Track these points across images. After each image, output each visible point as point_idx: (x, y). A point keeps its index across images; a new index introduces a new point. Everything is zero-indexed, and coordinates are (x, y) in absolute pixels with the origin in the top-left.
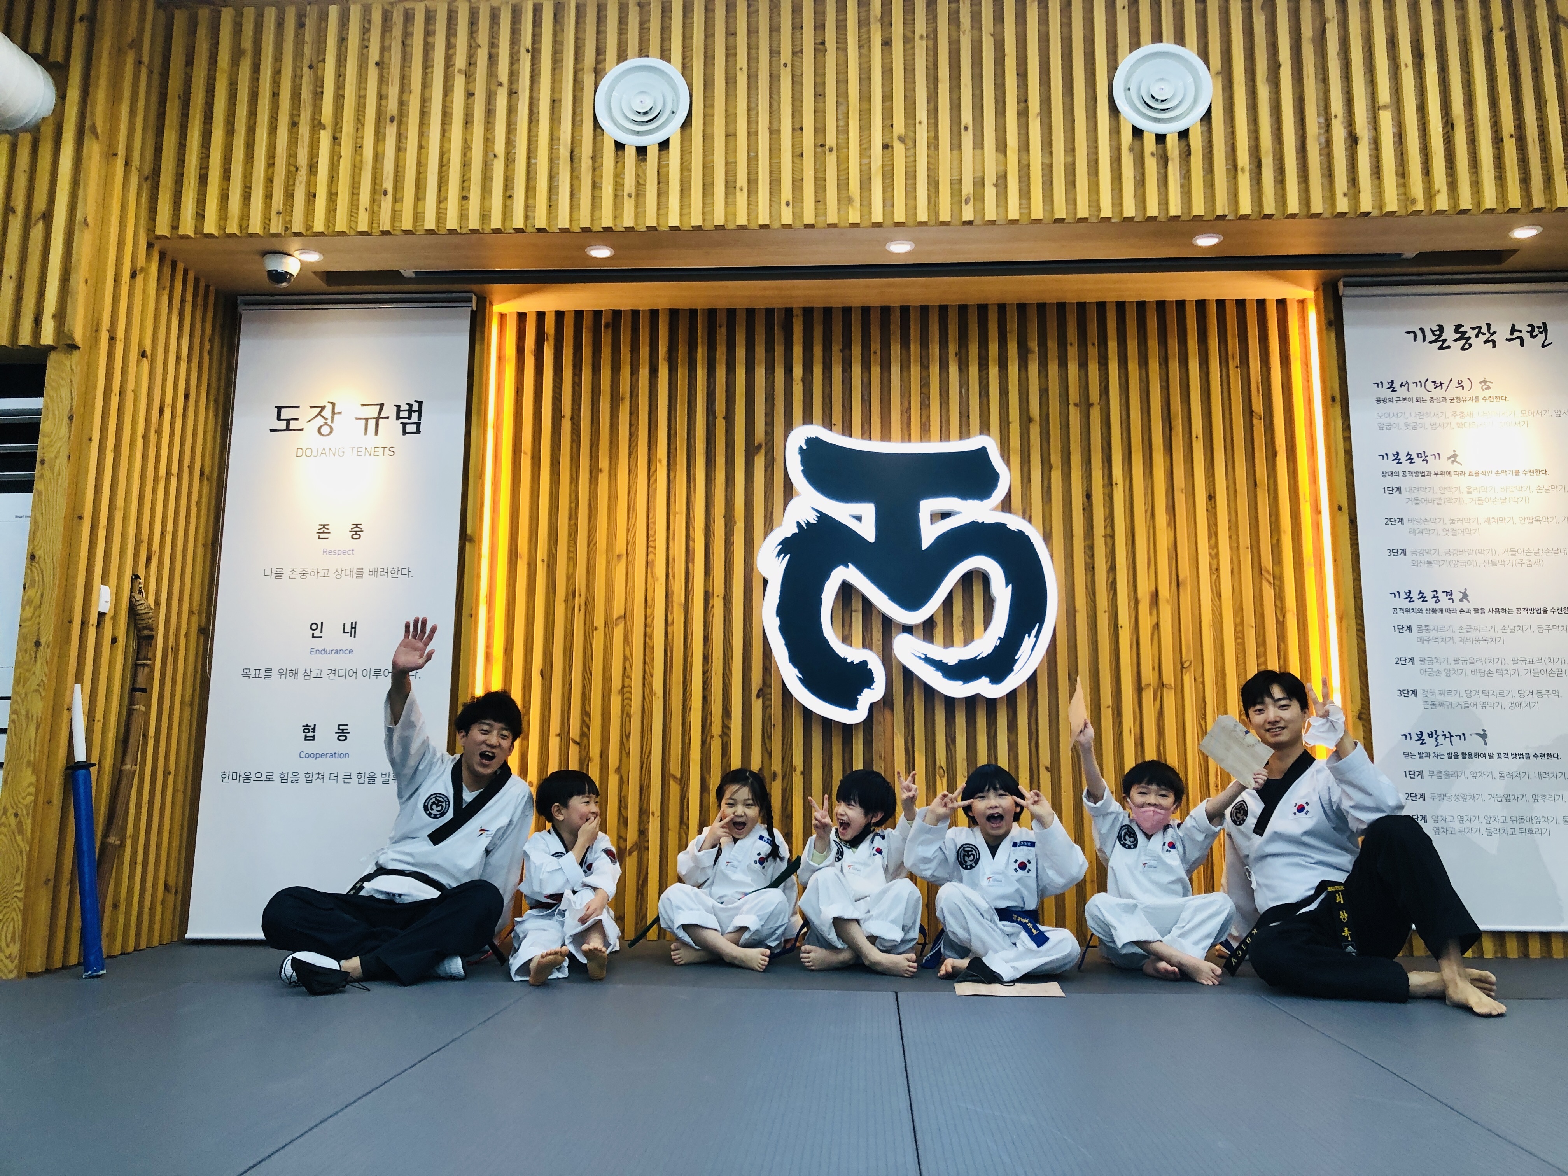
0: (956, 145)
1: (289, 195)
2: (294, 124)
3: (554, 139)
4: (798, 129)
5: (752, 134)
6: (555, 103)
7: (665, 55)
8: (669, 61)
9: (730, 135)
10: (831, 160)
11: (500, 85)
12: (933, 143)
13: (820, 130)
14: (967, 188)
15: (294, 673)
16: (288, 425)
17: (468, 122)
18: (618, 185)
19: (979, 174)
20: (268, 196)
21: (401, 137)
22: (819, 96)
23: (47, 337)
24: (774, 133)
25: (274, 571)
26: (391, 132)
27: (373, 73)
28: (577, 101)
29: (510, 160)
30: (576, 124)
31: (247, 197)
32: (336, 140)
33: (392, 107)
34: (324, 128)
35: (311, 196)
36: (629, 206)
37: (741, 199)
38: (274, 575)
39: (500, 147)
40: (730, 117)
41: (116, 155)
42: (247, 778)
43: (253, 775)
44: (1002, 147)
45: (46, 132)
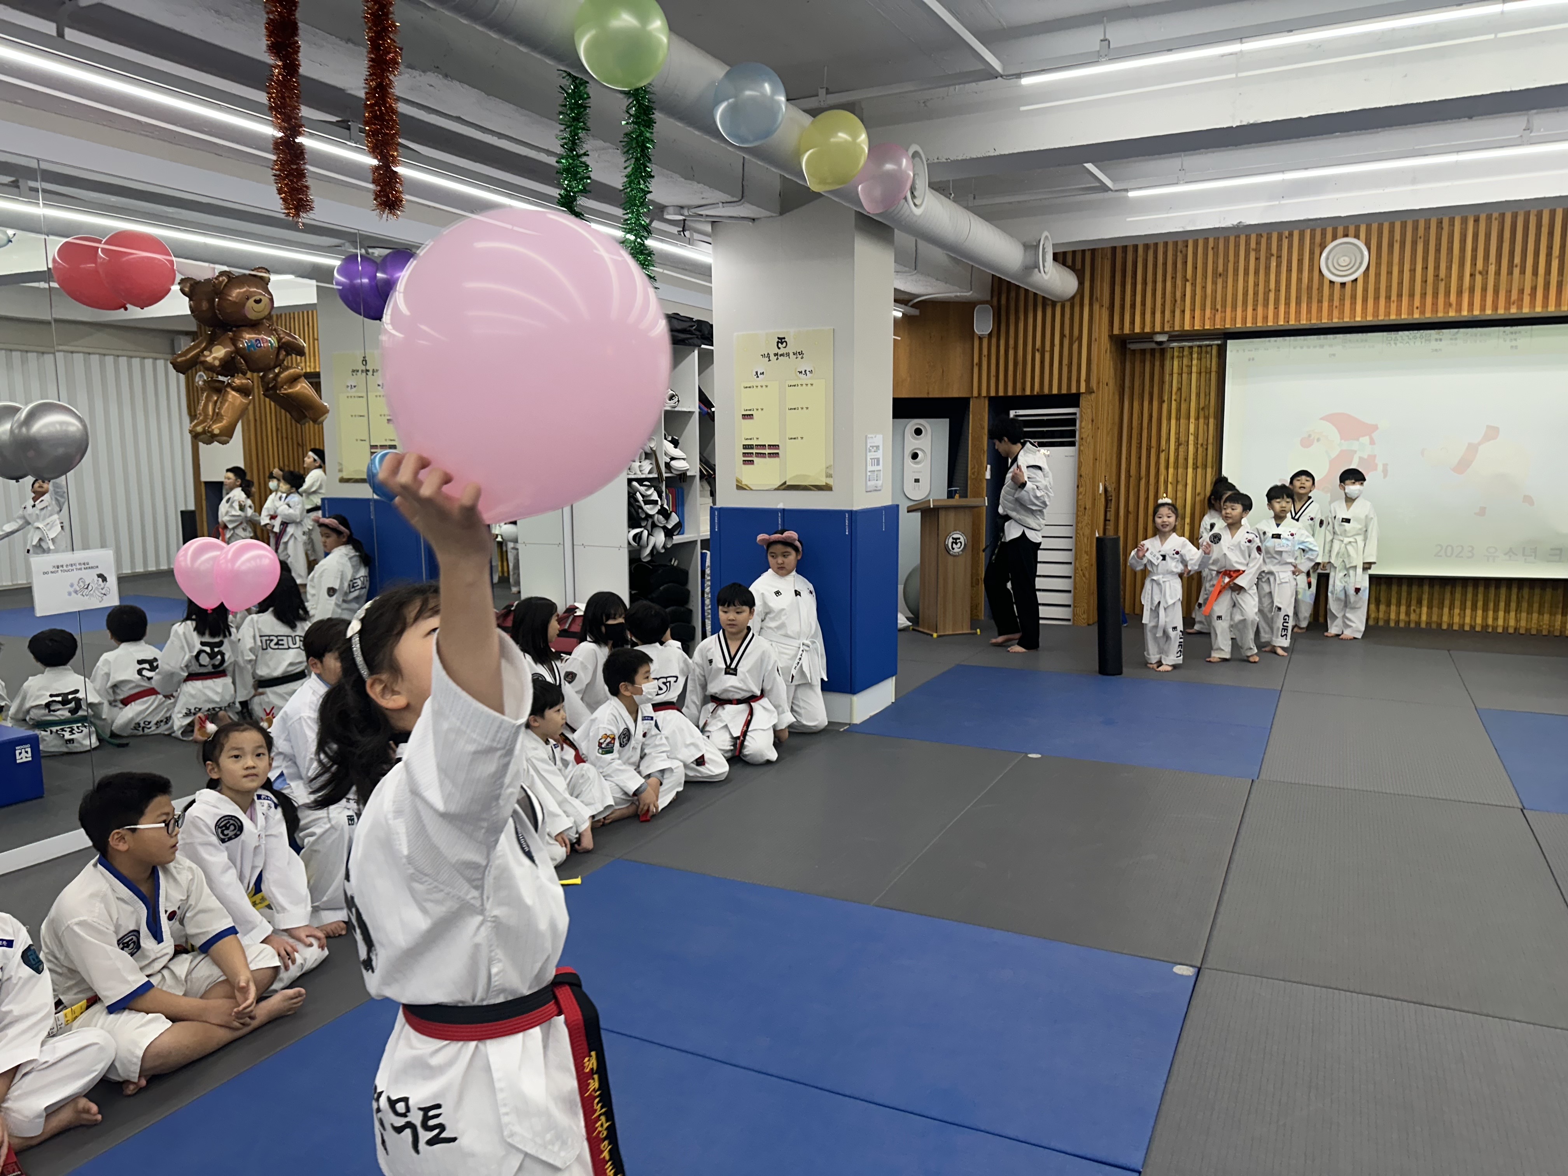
0: (1510, 273)
1: (1173, 312)
2: (1174, 278)
3: (1299, 280)
4: (1425, 268)
5: (1401, 272)
6: (1300, 261)
7: (1357, 236)
8: (1359, 239)
9: (1390, 273)
10: (1442, 286)
11: (1273, 255)
12: (1498, 273)
13: (1437, 267)
14: (1514, 296)
17: (1257, 272)
18: (1331, 300)
19: (1521, 287)
20: (1163, 312)
21: (1225, 282)
22: (1438, 250)
23: (1083, 389)
24: (1413, 271)
26: (1220, 281)
27: (1210, 253)
28: (1311, 259)
29: (1278, 290)
30: (1311, 270)
31: (1153, 313)
32: (1194, 285)
33: (1220, 269)
34: (1187, 280)
35: (1183, 311)
36: (1336, 313)
37: (1394, 306)
39: (1272, 286)
40: (1390, 264)
44: (1535, 273)
45: (1077, 300)
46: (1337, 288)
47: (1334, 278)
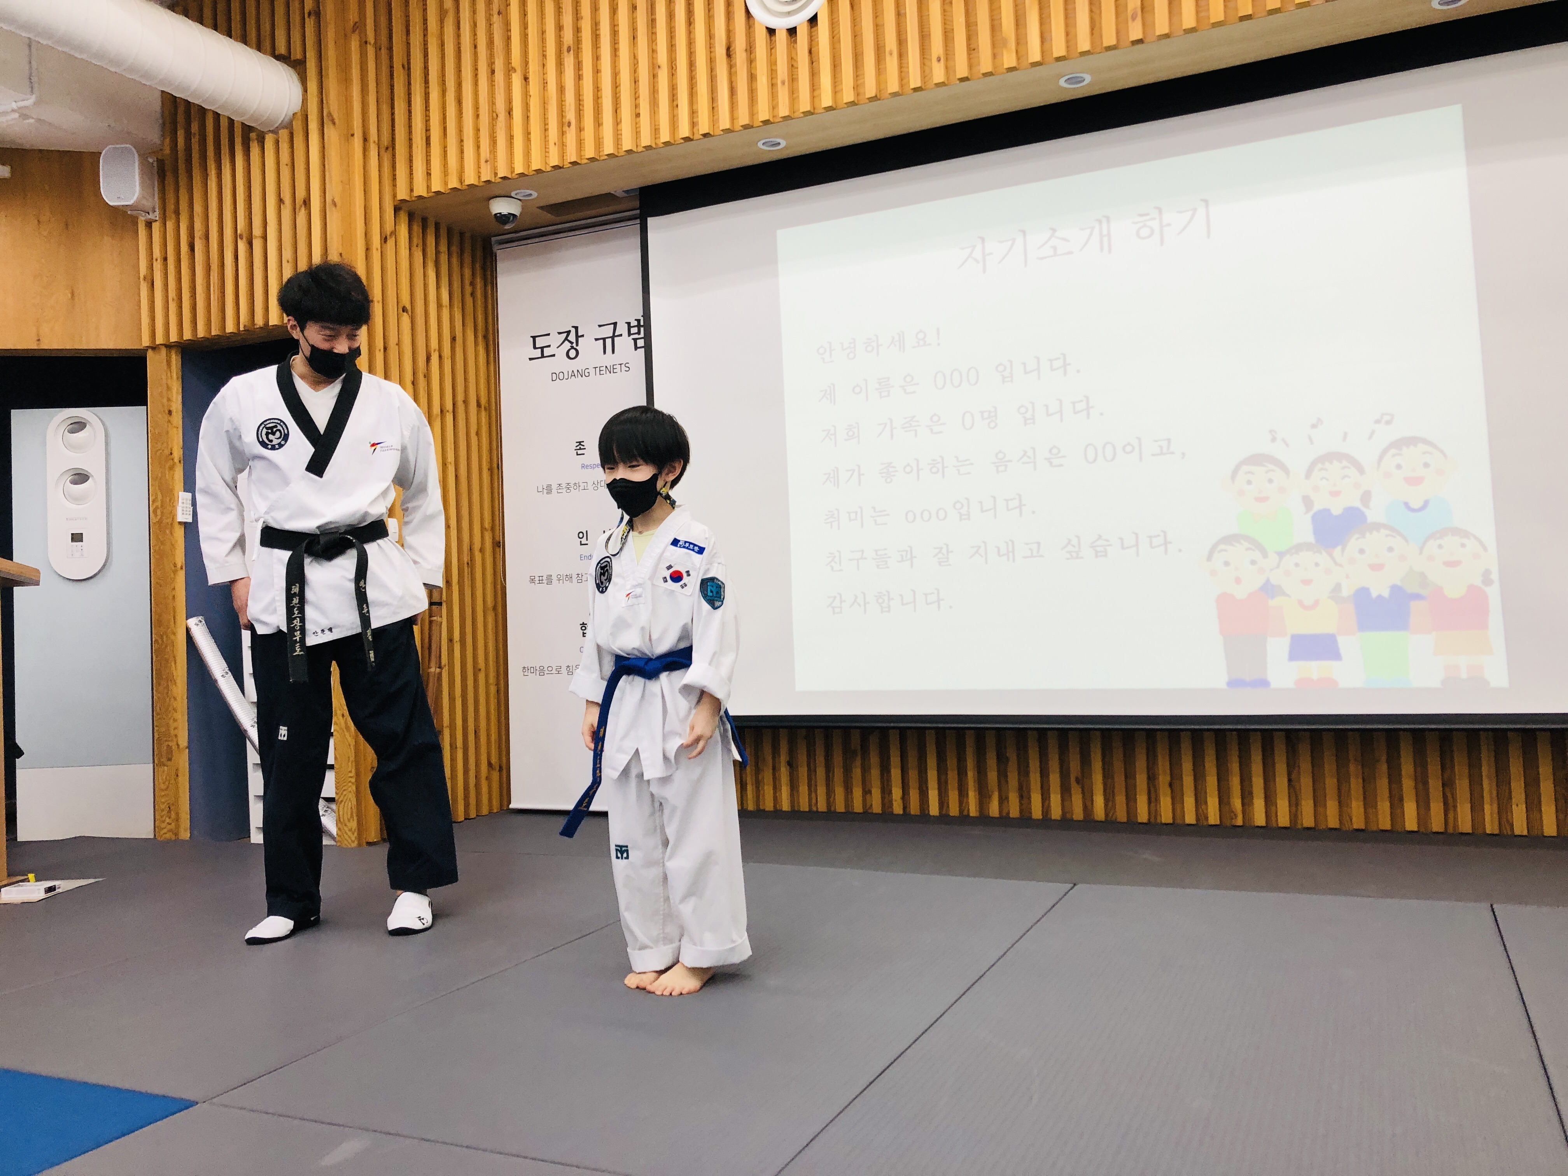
1: (494, 142)
2: (491, 71)
3: (710, 37)
15: (569, 578)
16: (542, 352)
17: (633, 36)
18: (772, 71)
20: (478, 147)
21: (578, 66)
25: (545, 487)
26: (569, 61)
27: (550, 7)
29: (676, 67)
30: (730, 16)
31: (462, 151)
32: (525, 80)
33: (568, 36)
34: (515, 71)
36: (783, 94)
37: (892, 64)
38: (545, 491)
39: (664, 56)
41: (353, 135)
42: (542, 671)
43: (546, 669)
45: (298, 126)
46: (781, 37)
47: (773, 23)
